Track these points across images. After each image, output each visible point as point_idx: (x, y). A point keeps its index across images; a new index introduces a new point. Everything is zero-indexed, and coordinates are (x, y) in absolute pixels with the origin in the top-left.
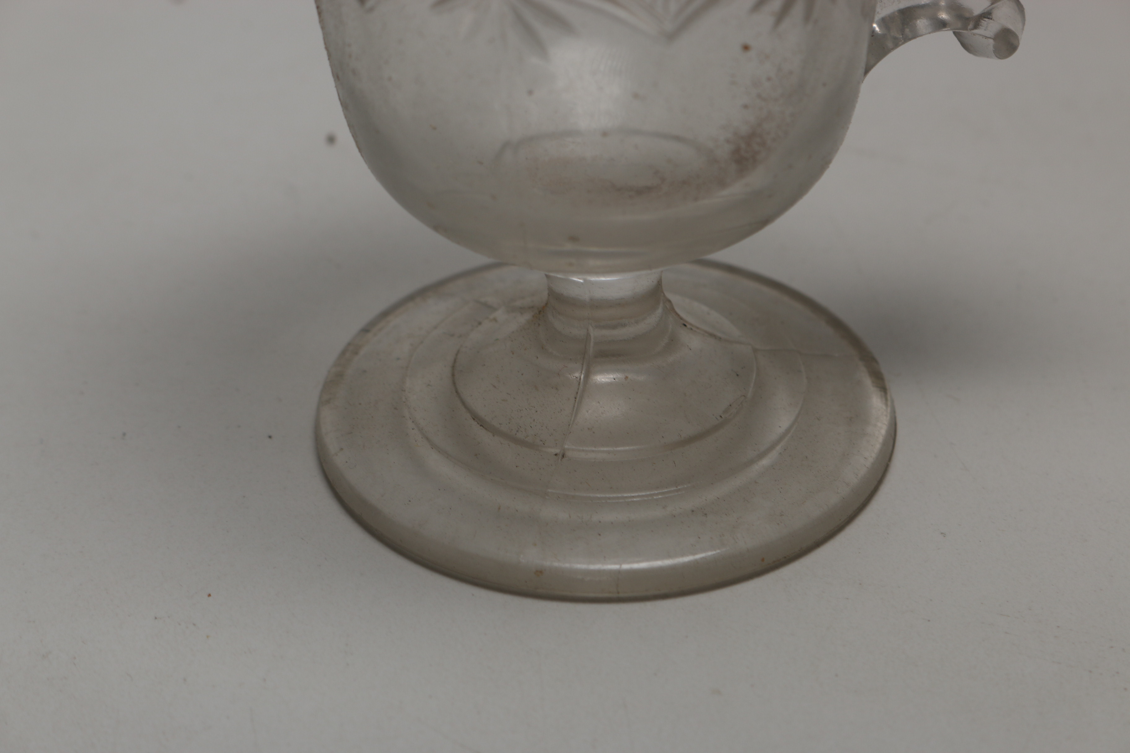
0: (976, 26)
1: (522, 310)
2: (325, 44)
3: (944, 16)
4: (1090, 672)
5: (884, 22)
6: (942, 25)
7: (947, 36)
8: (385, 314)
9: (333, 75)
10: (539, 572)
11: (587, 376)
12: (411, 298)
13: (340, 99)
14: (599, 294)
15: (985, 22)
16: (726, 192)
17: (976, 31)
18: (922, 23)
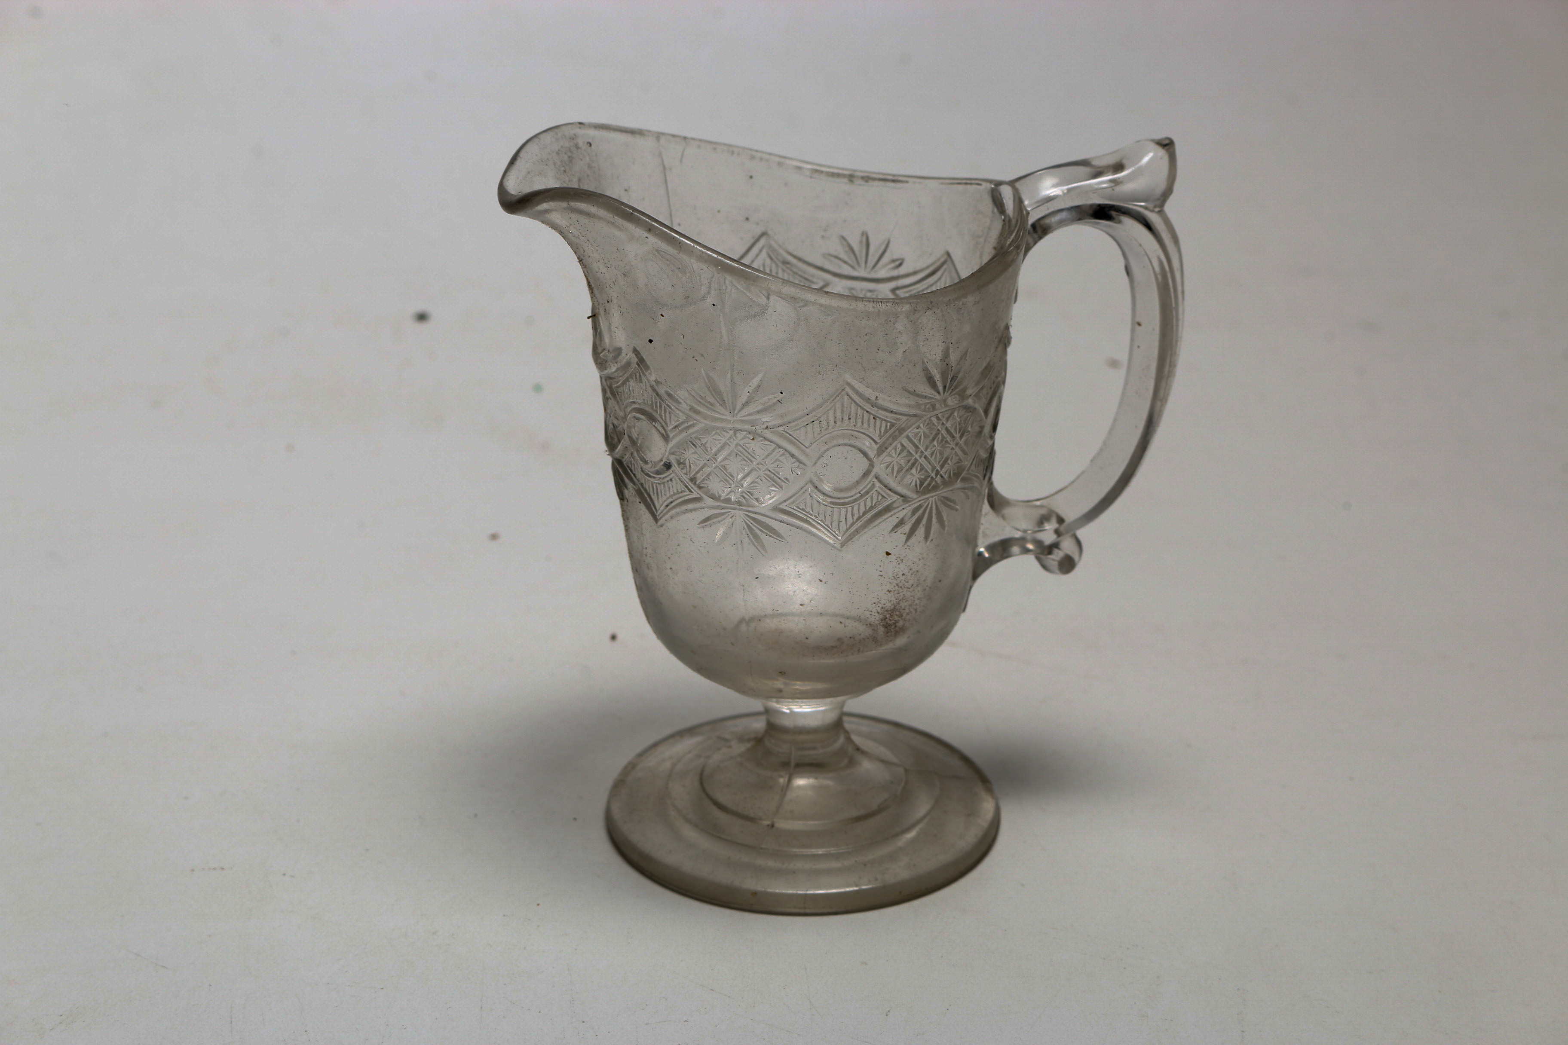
0: (1050, 553)
1: (749, 740)
2: (629, 550)
3: (1030, 546)
4: (1104, 959)
5: (990, 548)
6: (1027, 551)
7: (1031, 559)
8: (655, 745)
9: (632, 569)
10: (755, 893)
11: (790, 781)
12: (672, 736)
13: (636, 585)
14: (801, 722)
15: (1056, 551)
16: (883, 648)
17: (1050, 556)
18: (1015, 549)
